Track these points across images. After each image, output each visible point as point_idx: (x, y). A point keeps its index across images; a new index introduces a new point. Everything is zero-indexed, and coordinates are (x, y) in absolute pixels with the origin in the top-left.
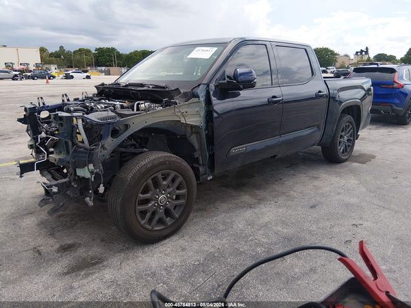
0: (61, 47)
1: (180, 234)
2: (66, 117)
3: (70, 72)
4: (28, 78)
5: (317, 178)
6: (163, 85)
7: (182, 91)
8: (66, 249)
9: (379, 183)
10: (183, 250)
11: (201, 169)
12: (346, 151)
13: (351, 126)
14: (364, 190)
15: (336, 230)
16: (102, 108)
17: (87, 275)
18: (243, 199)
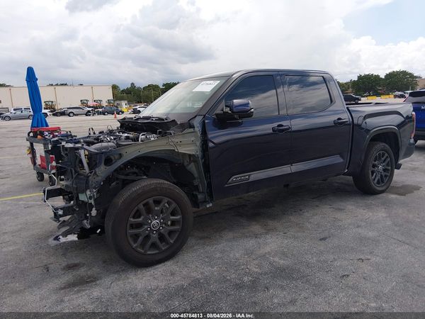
0: (132, 84)
1: (175, 260)
2: (70, 148)
3: (138, 107)
4: (100, 113)
5: (342, 210)
6: (164, 117)
7: (179, 123)
8: (70, 267)
9: (411, 216)
10: (173, 274)
11: (200, 197)
12: (383, 182)
13: (386, 155)
14: (389, 223)
15: (337, 263)
16: (111, 139)
17: (79, 291)
18: (252, 229)
